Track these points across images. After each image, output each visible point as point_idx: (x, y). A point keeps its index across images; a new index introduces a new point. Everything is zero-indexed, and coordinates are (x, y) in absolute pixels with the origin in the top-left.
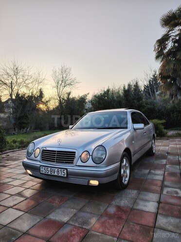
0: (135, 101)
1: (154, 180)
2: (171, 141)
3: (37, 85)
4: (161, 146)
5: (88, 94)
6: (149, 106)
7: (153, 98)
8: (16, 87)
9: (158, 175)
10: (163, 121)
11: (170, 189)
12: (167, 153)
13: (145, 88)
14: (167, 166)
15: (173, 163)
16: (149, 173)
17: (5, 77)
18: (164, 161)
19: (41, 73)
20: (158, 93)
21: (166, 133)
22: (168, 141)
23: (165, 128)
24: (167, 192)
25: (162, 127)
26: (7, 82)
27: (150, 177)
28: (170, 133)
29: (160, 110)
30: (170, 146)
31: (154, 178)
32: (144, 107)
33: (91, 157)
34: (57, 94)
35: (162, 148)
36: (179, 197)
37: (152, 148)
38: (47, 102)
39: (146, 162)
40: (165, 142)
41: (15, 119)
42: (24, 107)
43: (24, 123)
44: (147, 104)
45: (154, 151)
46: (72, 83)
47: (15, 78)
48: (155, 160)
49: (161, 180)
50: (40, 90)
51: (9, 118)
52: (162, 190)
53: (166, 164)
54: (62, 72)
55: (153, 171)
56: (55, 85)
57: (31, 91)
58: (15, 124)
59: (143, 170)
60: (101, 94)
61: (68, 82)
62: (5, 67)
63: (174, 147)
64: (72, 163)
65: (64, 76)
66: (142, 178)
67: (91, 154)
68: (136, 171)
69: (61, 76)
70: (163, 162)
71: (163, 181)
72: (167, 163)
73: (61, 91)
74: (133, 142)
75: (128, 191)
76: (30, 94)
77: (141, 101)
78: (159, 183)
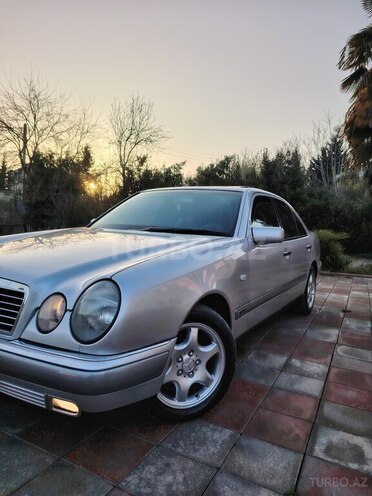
0: (286, 187)
1: (297, 393)
2: (357, 282)
3: (78, 138)
4: (331, 291)
5: (184, 163)
6: (316, 202)
7: (326, 185)
8: (33, 138)
9: (309, 378)
10: (344, 235)
11: (337, 437)
12: (344, 311)
13: (312, 165)
14: (340, 350)
15: (355, 342)
16: (286, 367)
17: (12, 113)
18: (333, 334)
19: (89, 112)
20: (338, 176)
21: (347, 263)
22: (349, 281)
23: (345, 252)
24: (329, 450)
25: (339, 247)
26: (14, 124)
27: (284, 380)
28: (357, 264)
29: (338, 213)
30: (353, 293)
31: (297, 387)
32: (303, 202)
33: (68, 314)
34: (118, 158)
35: (332, 297)
36: (367, 474)
37: (304, 296)
38: (98, 175)
39: (285, 331)
40: (342, 282)
41: (28, 206)
42: (47, 182)
43: (44, 217)
44: (311, 195)
45: (310, 305)
46: (152, 138)
47: (31, 118)
48: (311, 328)
49: (314, 397)
50: (86, 148)
51: (16, 205)
52: (312, 435)
53: (337, 343)
54: (132, 111)
55: (296, 362)
56: (115, 138)
57: (65, 149)
58: (26, 217)
59: (271, 355)
60: (212, 166)
61: (143, 135)
62: (11, 91)
63: (362, 298)
64: (9, 329)
65: (137, 119)
66: (262, 382)
67: (70, 307)
68: (251, 356)
69: (131, 120)
70: (328, 336)
71: (320, 401)
72: (340, 341)
73: (127, 152)
74: (243, 277)
75: (204, 429)
76: (64, 157)
77: (298, 189)
78: (308, 409)
